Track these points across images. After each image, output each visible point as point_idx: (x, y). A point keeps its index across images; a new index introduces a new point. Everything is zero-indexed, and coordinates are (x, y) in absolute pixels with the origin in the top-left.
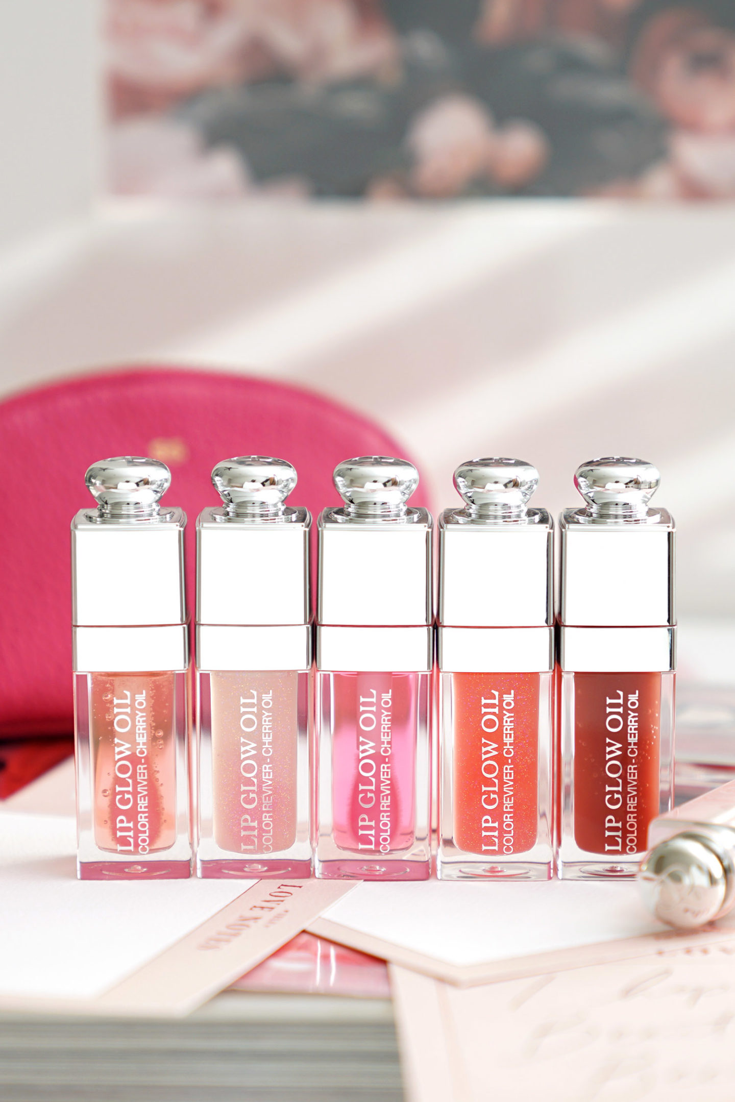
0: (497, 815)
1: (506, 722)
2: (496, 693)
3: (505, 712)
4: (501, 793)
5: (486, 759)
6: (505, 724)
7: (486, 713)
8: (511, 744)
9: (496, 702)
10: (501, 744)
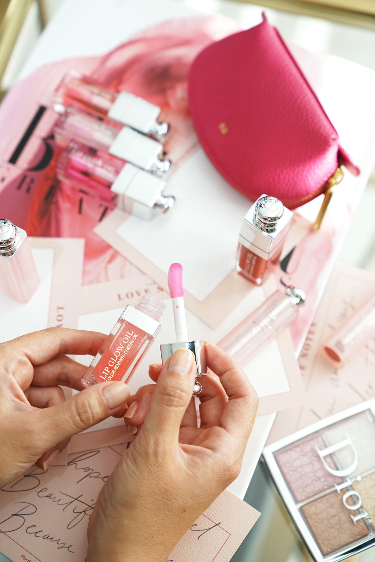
0: (111, 369)
1: (131, 343)
2: (133, 333)
3: (132, 340)
4: (116, 363)
5: (118, 350)
6: (130, 343)
7: (126, 337)
8: (128, 350)
9: (131, 335)
10: (125, 348)
